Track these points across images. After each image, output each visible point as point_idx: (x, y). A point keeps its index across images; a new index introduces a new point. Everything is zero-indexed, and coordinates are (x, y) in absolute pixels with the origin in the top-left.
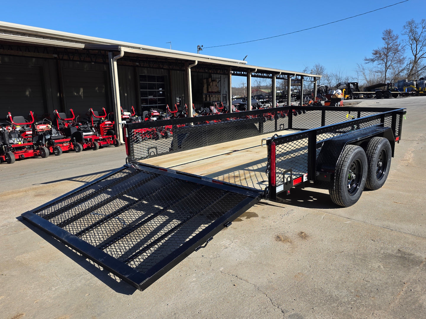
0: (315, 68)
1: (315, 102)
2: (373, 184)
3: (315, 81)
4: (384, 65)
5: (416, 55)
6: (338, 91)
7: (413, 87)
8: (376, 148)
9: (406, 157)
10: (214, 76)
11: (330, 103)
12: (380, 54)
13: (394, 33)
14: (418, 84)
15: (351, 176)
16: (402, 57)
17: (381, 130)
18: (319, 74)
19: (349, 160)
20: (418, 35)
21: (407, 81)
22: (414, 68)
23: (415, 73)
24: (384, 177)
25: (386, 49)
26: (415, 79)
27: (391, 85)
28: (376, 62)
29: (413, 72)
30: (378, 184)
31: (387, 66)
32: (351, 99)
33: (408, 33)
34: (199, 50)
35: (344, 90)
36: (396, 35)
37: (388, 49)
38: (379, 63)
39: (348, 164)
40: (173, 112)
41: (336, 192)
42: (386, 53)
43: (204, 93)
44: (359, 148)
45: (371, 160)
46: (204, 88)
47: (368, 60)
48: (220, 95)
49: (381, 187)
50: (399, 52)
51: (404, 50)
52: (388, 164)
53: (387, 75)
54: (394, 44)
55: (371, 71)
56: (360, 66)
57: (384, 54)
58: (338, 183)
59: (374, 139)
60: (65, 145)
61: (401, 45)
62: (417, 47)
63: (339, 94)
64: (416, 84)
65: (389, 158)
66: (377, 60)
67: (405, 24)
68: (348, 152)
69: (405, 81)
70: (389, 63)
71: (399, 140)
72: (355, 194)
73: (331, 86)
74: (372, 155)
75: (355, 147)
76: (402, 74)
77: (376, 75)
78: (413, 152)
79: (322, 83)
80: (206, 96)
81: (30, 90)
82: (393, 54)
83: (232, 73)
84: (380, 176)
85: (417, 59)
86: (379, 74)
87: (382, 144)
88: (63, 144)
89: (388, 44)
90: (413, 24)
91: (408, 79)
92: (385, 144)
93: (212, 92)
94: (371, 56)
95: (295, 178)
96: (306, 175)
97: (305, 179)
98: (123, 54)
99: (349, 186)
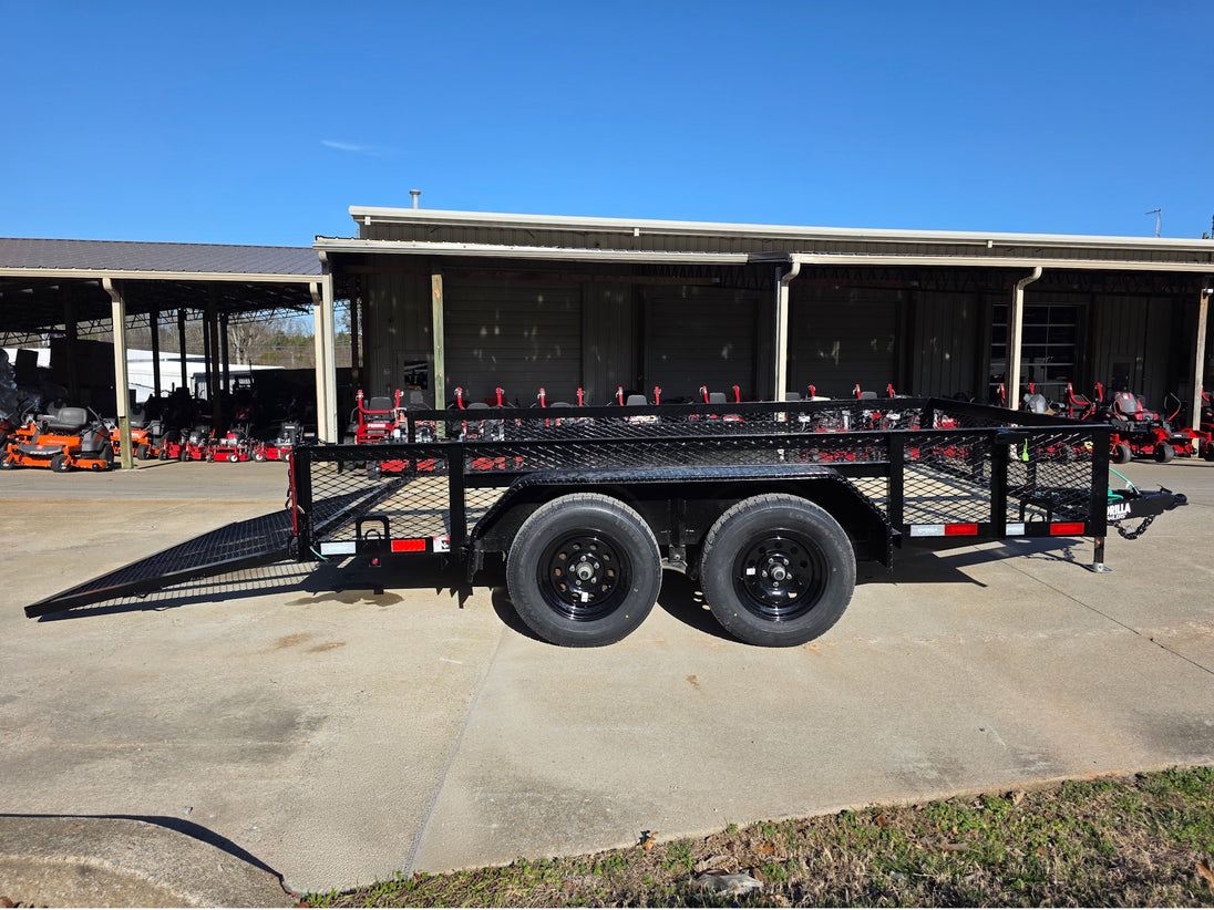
30: (751, 627)
83: (1207, 294)
95: (403, 539)
96: (445, 539)
97: (439, 546)
98: (796, 269)
99: (585, 597)
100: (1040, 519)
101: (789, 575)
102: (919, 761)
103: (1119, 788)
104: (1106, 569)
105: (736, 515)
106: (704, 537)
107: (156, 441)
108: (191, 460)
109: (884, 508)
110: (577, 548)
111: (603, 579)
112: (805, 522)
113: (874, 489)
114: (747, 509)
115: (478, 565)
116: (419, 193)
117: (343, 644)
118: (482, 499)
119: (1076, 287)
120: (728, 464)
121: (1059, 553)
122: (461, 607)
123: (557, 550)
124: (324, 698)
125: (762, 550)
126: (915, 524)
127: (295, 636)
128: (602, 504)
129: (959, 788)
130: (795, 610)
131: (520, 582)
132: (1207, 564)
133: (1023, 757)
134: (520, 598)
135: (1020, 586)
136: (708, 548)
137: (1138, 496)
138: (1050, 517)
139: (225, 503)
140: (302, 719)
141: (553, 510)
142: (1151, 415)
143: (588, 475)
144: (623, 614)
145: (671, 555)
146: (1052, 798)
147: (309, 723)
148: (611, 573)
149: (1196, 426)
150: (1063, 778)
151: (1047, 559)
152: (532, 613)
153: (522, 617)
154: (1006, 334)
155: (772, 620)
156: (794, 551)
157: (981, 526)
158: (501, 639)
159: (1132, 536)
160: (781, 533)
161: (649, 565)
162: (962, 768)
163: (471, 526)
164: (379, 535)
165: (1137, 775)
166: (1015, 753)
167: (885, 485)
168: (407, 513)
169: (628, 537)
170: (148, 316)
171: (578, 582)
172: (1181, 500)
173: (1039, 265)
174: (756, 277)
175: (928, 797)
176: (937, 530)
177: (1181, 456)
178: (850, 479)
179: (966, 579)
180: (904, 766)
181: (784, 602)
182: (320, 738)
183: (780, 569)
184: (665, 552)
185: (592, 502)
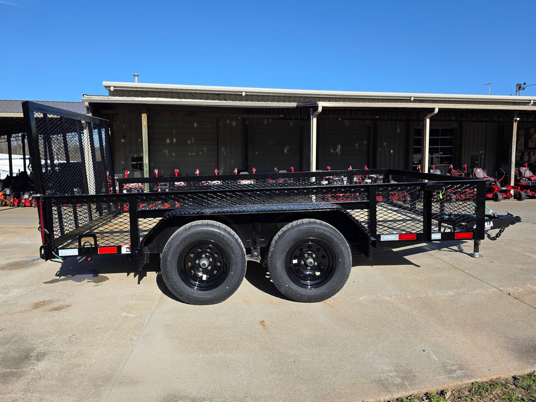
43: (519, 149)
46: (519, 142)
52: (338, 268)
65: (339, 257)
80: (523, 154)
83: (517, 120)
95: (104, 246)
96: (128, 246)
97: (125, 250)
98: (320, 109)
99: (205, 277)
100: (449, 230)
101: (316, 263)
102: (390, 371)
103: (504, 385)
104: (480, 256)
105: (286, 231)
106: (269, 244)
107: (8, 197)
108: (25, 206)
109: (366, 226)
110: (200, 250)
111: (214, 267)
112: (324, 234)
113: (361, 216)
114: (292, 227)
115: (146, 260)
116: (138, 76)
117: (69, 306)
118: (147, 224)
119: (454, 118)
120: (283, 203)
121: (455, 248)
122: (139, 283)
123: (189, 252)
124: (50, 340)
125: (301, 250)
126: (383, 234)
127: (44, 302)
128: (213, 226)
129: (414, 389)
130: (319, 282)
131: (168, 270)
132: (531, 252)
133: (449, 367)
134: (168, 278)
135: (437, 266)
136: (272, 249)
137: (496, 218)
138: (454, 229)
139: (27, 228)
140: (34, 354)
141: (186, 230)
142: (491, 179)
143: (206, 210)
144: (225, 287)
145: (252, 253)
146: (467, 393)
147: (37, 356)
148: (219, 264)
149: (512, 184)
150: (473, 381)
151: (449, 251)
152: (175, 287)
153: (169, 289)
154: (421, 142)
155: (307, 288)
156: (318, 250)
157: (418, 235)
158: (159, 301)
159: (494, 239)
160: (312, 241)
161: (239, 259)
162: (414, 376)
163: (141, 239)
164: (91, 245)
165: (513, 377)
166: (444, 365)
167: (367, 214)
168: (117, 232)
169: (227, 244)
170: (6, 136)
171: (201, 269)
172: (518, 219)
173: (437, 107)
174: (301, 115)
175: (396, 396)
176: (395, 238)
177: (505, 198)
178: (348, 211)
179: (408, 263)
180: (381, 375)
181: (313, 277)
182: (41, 366)
183: (311, 260)
184: (249, 251)
185: (207, 225)
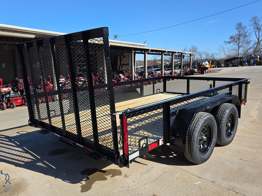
0: (192, 48)
1: (191, 70)
2: (223, 142)
3: (191, 57)
4: (237, 45)
5: (259, 38)
6: (206, 63)
7: (257, 59)
8: (225, 113)
9: (252, 114)
10: (124, 54)
11: (201, 70)
12: (234, 38)
13: (244, 25)
14: (261, 57)
15: (202, 138)
16: (249, 40)
17: (229, 98)
18: (194, 52)
19: (200, 126)
20: (260, 26)
21: (253, 56)
22: (258, 47)
23: (258, 50)
24: (232, 135)
25: (238, 35)
26: (258, 54)
27: (242, 58)
28: (232, 43)
29: (257, 49)
30: (228, 141)
31: (240, 46)
32: (215, 67)
33: (253, 24)
34: (115, 38)
35: (211, 62)
36: (244, 26)
37: (240, 35)
38: (234, 44)
39: (198, 130)
40: (96, 78)
41: (189, 152)
42: (238, 38)
43: (118, 65)
44: (208, 115)
45: (220, 123)
46: (118, 62)
47: (226, 42)
48: (129, 66)
49: (230, 143)
50: (247, 37)
51: (250, 35)
52: (235, 125)
53: (239, 51)
54: (244, 32)
55: (229, 49)
56: (221, 46)
57: (237, 38)
58: (191, 146)
59: (223, 105)
60: (18, 101)
61: (248, 33)
62: (259, 33)
63: (206, 65)
64: (259, 57)
65: (236, 119)
66: (233, 42)
67: (251, 19)
68: (199, 119)
69: (251, 55)
70: (240, 44)
71: (245, 103)
72: (206, 153)
73: (202, 59)
74: (221, 119)
75: (205, 114)
76: (249, 51)
77: (232, 52)
78: (257, 109)
79: (196, 57)
80: (120, 67)
81: (5, 64)
82: (243, 38)
83: (134, 52)
84: (229, 135)
85: (259, 41)
86: (234, 51)
87: (230, 109)
88: (17, 100)
89: (240, 32)
90: (256, 19)
91: (254, 54)
92: (232, 109)
93: (124, 64)
94: (229, 40)
95: (152, 144)
96: (162, 139)
97: (161, 143)
99: (202, 146)
164: (146, 145)
